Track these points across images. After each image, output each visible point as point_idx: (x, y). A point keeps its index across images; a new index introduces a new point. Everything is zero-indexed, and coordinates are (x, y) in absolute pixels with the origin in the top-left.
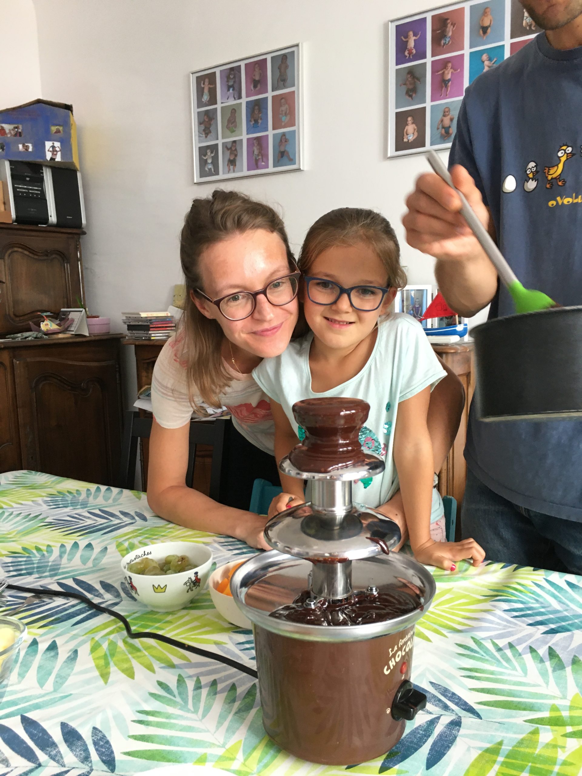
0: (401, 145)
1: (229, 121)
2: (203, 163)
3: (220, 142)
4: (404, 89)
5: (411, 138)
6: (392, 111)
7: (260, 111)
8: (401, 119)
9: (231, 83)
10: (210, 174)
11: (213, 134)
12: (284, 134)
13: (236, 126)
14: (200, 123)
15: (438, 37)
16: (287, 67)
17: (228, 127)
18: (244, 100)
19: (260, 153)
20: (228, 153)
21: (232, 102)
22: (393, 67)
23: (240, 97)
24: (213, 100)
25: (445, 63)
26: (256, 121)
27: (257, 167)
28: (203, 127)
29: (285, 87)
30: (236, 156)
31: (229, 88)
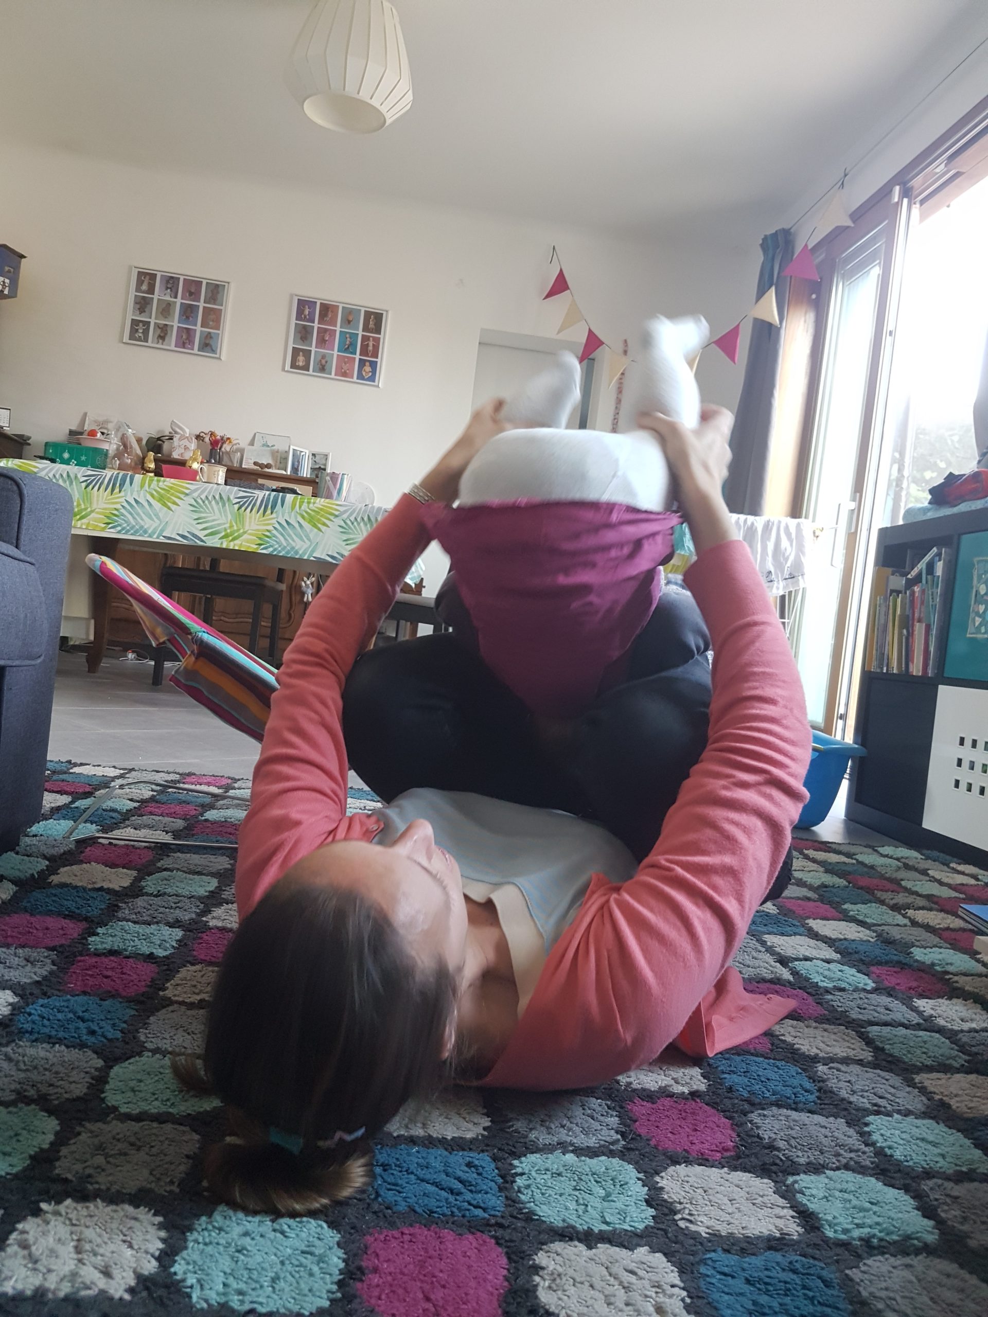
0: (294, 365)
1: (163, 310)
2: (133, 331)
3: (153, 321)
4: (299, 336)
5: (301, 364)
6: (291, 345)
7: (192, 312)
8: (296, 352)
9: (169, 286)
10: (139, 339)
11: (147, 313)
12: (210, 333)
13: (169, 314)
14: (136, 303)
15: (323, 315)
16: (218, 293)
17: (162, 313)
18: (179, 301)
19: (187, 338)
20: (159, 331)
21: (168, 298)
22: (294, 321)
23: (176, 297)
24: (151, 290)
25: (326, 330)
26: (188, 318)
27: (184, 347)
28: (138, 306)
29: (214, 304)
30: (166, 334)
31: (167, 288)
